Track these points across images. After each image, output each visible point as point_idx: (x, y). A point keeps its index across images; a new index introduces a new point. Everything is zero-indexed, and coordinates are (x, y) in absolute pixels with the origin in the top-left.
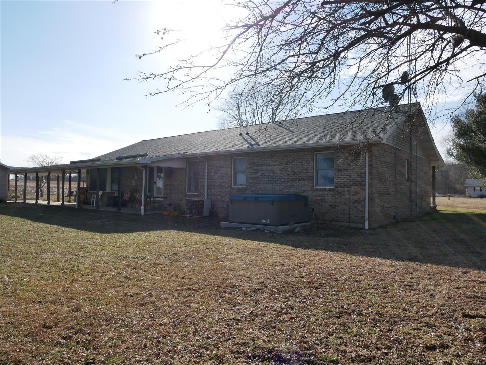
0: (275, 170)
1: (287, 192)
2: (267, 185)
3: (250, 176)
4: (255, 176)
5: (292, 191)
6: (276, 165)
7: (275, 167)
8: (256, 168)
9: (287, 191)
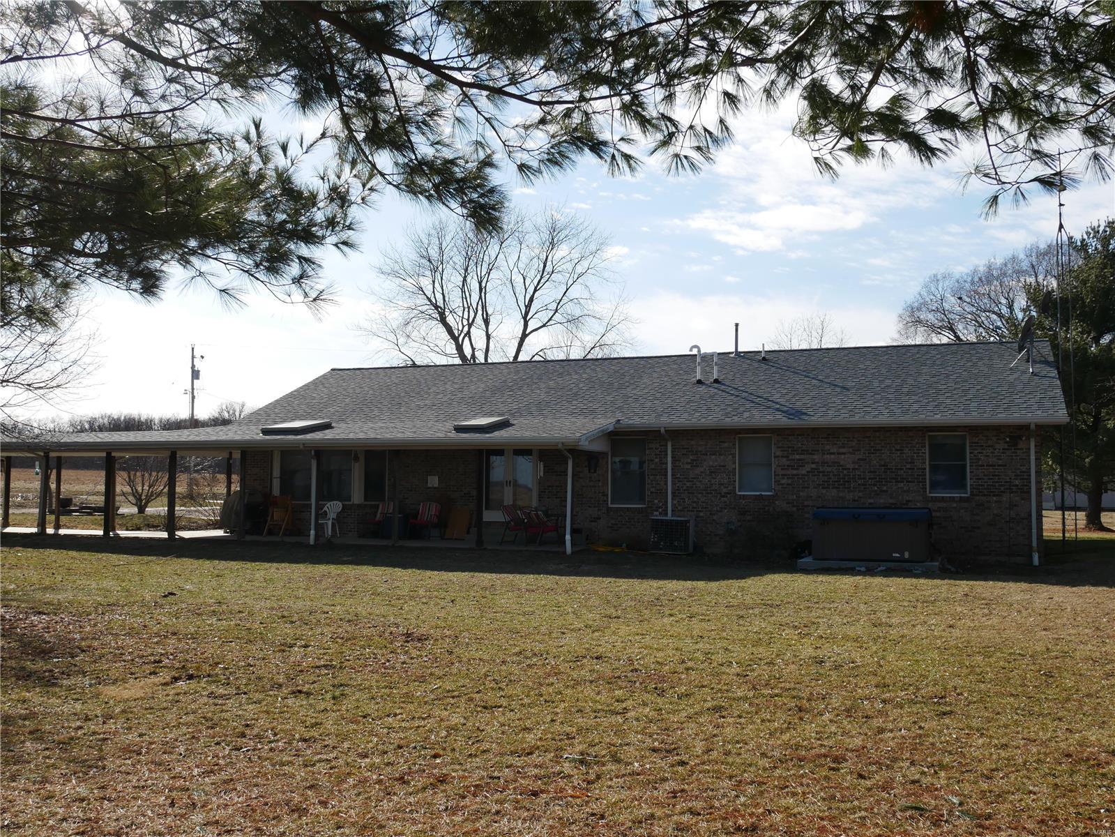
0: (842, 463)
1: (870, 504)
2: (824, 491)
3: (784, 472)
4: (795, 472)
5: (882, 501)
6: (844, 454)
7: (843, 456)
8: (798, 457)
9: (872, 501)
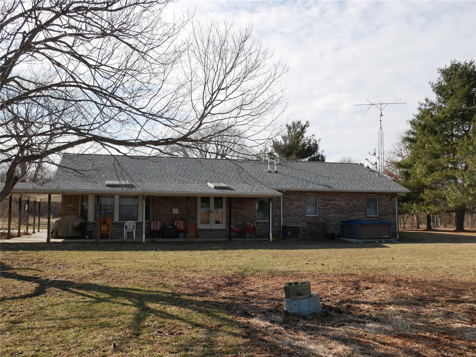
0: (341, 204)
1: (350, 219)
2: (335, 215)
3: (322, 208)
4: (326, 208)
5: (354, 218)
6: (342, 201)
7: (341, 202)
8: (327, 202)
9: (350, 218)
